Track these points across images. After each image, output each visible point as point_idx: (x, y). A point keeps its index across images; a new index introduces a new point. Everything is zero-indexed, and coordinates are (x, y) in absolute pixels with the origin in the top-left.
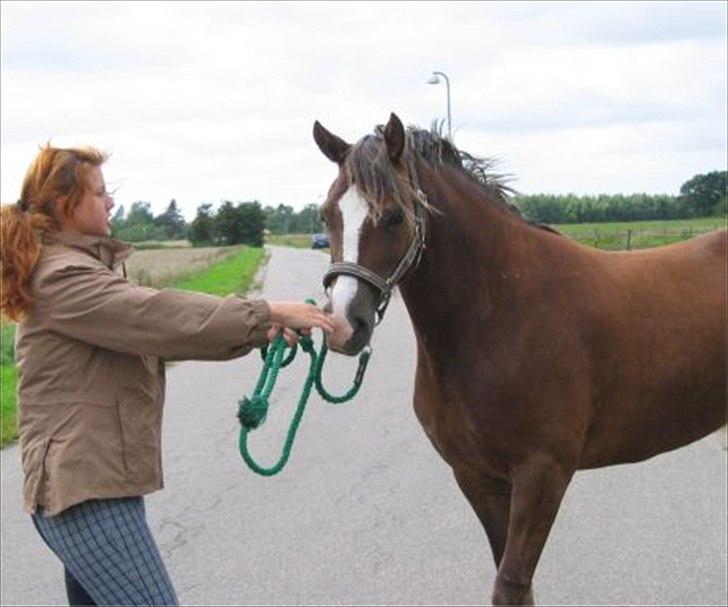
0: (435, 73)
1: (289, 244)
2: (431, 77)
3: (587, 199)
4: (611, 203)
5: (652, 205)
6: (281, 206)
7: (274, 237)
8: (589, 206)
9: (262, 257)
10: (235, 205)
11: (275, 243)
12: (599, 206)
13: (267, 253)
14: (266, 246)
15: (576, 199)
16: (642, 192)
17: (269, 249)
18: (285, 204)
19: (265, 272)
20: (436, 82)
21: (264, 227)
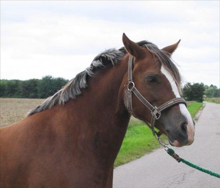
1: (214, 101)
6: (212, 86)
7: (208, 98)
9: (202, 106)
10: (192, 84)
11: (208, 101)
13: (204, 105)
14: (204, 102)
17: (205, 104)
18: (214, 85)
19: (201, 113)
21: (203, 94)
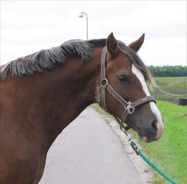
0: (82, 13)
2: (80, 14)
3: (158, 67)
4: (167, 69)
5: (184, 70)
8: (159, 70)
12: (163, 70)
15: (153, 67)
16: (180, 65)
20: (82, 17)
